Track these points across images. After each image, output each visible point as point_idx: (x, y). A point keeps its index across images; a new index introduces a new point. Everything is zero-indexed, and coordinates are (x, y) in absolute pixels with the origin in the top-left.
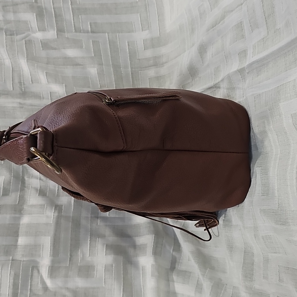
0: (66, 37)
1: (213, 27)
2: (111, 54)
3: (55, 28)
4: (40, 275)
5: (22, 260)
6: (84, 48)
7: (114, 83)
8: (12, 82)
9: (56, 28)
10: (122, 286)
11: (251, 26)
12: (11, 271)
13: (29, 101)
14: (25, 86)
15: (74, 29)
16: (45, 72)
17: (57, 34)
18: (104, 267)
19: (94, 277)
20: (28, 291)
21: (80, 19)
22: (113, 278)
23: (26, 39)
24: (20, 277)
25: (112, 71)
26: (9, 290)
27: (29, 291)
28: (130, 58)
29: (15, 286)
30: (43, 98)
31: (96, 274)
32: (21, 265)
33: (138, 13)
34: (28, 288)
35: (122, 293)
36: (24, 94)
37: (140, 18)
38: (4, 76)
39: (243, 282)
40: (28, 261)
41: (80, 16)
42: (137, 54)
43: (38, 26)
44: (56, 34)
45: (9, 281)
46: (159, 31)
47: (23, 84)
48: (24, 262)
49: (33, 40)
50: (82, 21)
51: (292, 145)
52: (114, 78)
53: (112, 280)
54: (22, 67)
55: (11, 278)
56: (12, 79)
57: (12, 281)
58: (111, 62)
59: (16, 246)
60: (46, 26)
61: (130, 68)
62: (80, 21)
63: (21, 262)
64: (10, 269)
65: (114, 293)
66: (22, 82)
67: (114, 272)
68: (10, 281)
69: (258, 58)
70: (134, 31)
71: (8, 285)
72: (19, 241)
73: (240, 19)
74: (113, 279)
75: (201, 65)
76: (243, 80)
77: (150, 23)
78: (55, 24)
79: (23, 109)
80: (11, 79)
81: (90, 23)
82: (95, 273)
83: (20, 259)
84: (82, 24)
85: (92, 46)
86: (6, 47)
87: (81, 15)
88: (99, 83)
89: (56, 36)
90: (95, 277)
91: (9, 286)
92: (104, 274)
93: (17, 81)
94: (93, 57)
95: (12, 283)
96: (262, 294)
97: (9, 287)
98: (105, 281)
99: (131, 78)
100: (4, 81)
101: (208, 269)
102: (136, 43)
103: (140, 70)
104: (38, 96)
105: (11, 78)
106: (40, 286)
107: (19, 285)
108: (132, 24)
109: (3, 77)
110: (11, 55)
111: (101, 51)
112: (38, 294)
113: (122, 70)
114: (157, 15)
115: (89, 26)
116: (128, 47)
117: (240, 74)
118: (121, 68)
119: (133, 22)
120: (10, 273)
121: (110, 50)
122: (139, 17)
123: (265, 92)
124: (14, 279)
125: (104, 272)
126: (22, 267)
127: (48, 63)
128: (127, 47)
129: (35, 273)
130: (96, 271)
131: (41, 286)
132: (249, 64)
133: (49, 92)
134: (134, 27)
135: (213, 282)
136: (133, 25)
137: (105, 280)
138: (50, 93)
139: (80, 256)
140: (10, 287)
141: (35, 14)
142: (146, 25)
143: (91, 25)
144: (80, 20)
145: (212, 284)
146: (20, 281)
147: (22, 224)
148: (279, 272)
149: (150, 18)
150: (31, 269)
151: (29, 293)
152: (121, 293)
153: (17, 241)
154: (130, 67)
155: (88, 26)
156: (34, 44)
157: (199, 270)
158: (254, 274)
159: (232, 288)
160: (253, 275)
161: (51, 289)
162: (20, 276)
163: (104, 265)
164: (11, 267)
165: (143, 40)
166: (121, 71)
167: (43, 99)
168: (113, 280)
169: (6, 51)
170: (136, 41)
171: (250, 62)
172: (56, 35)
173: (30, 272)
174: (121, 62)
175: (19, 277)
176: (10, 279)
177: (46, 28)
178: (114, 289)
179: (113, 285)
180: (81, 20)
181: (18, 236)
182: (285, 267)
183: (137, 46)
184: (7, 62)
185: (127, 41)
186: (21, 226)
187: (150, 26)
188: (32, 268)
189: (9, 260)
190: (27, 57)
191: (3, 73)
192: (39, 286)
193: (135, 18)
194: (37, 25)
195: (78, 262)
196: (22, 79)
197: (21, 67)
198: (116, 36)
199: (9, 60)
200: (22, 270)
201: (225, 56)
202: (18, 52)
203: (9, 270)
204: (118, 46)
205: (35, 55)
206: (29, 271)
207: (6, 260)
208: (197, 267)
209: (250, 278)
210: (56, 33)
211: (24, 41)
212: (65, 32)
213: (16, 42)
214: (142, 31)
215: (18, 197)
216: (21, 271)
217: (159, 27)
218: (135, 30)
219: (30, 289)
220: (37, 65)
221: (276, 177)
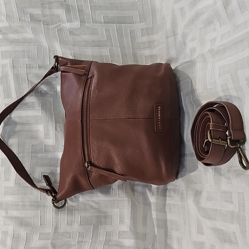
0: (87, 27)
2: (118, 39)
6: (99, 34)
7: (121, 59)
8: (49, 59)
9: (79, 20)
15: (92, 20)
16: (73, 52)
19: (111, 193)
23: (58, 28)
28: (131, 41)
31: (112, 191)
33: (137, 10)
37: (139, 14)
38: (43, 54)
41: (96, 11)
42: (137, 39)
44: (80, 24)
46: (152, 23)
49: (63, 29)
52: (121, 55)
54: (56, 48)
56: (49, 57)
58: (118, 44)
60: (72, 18)
61: (131, 49)
65: (125, 203)
70: (134, 23)
76: (213, 57)
77: (146, 17)
78: (79, 17)
81: (103, 16)
84: (97, 17)
85: (105, 33)
86: (45, 34)
89: (80, 26)
93: (52, 58)
94: (106, 40)
98: (119, 195)
99: (132, 56)
100: (44, 58)
102: (135, 31)
103: (138, 51)
108: (133, 17)
110: (48, 40)
111: (111, 36)
114: (151, 12)
116: (130, 34)
118: (125, 48)
121: (117, 36)
125: (117, 189)
127: (74, 45)
132: (217, 47)
134: (134, 20)
141: (64, 10)
142: (143, 19)
143: (103, 18)
149: (146, 14)
156: (64, 31)
166: (126, 51)
168: (124, 195)
169: (45, 37)
174: (125, 45)
177: (73, 20)
178: (125, 200)
179: (124, 198)
180: (97, 14)
183: (136, 34)
184: (45, 44)
185: (129, 30)
187: (146, 19)
190: (59, 41)
193: (135, 14)
194: (66, 18)
198: (122, 26)
199: (47, 43)
201: (200, 41)
202: (53, 37)
204: (123, 33)
205: (65, 39)
211: (56, 29)
212: (86, 23)
213: (51, 30)
214: (140, 23)
217: (152, 21)
220: (67, 47)
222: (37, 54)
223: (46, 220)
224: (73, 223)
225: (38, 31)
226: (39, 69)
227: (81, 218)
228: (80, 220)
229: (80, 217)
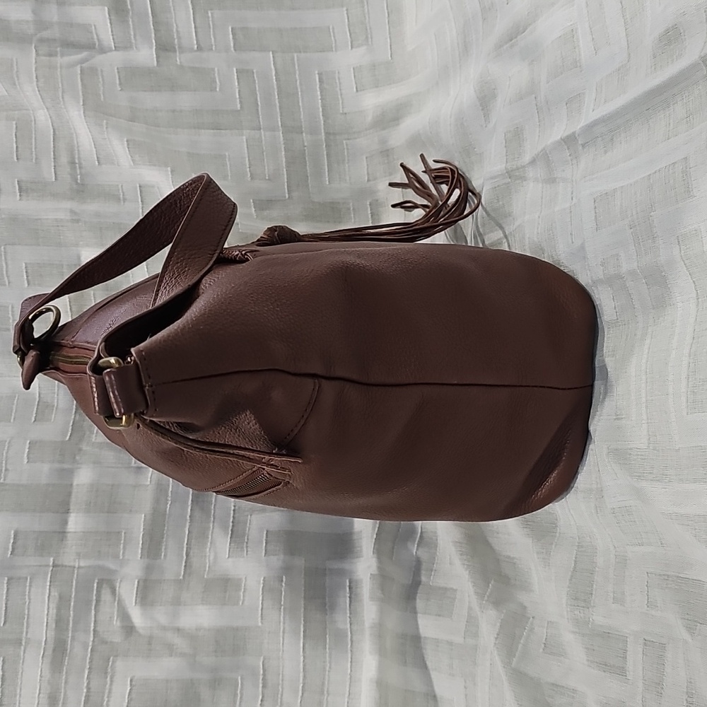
0: (177, 65)
1: (511, 40)
2: (279, 102)
3: (152, 41)
4: (117, 599)
5: (77, 566)
6: (218, 90)
7: (285, 170)
8: (54, 162)
9: (154, 41)
10: (302, 626)
11: (593, 39)
12: (52, 589)
13: (91, 207)
14: (83, 171)
15: (195, 42)
16: (125, 140)
17: (158, 57)
18: (262, 582)
19: (238, 604)
20: (90, 634)
21: (210, 19)
22: (282, 607)
23: (84, 65)
24: (72, 604)
25: (282, 143)
26: (48, 632)
27: (92, 635)
28: (323, 109)
29: (60, 623)
30: (125, 200)
31: (244, 596)
32: (73, 576)
33: (343, 7)
34: (90, 627)
35: (302, 641)
36: (81, 189)
37: (348, 19)
38: (35, 148)
39: (569, 609)
40: (89, 567)
41: (209, 12)
42: (341, 102)
43: (115, 37)
44: (155, 56)
45: (46, 612)
46: (389, 47)
47: (78, 167)
48: (81, 571)
49: (99, 69)
50: (213, 25)
51: (680, 305)
52: (286, 158)
53: (280, 611)
54: (74, 128)
55: (51, 606)
56: (54, 155)
57: (53, 612)
58: (279, 120)
59: (62, 534)
60: (132, 37)
61: (323, 134)
62: (209, 24)
63: (74, 571)
64: (50, 586)
65: (283, 641)
66: (77, 161)
67: (283, 593)
68: (48, 612)
69: (604, 113)
70: (334, 49)
71: (46, 620)
72: (69, 523)
73: (569, 24)
74: (282, 610)
75: (482, 126)
76: (575, 161)
77: (370, 28)
78: (153, 31)
79: (80, 224)
80: (52, 156)
81: (232, 29)
82: (242, 594)
83: (72, 564)
84: (214, 31)
85: (237, 84)
86: (37, 81)
87: (211, 10)
88: (248, 169)
89: (155, 62)
90: (241, 603)
91: (47, 623)
92: (261, 598)
93: (64, 159)
94: (238, 111)
95: (54, 616)
96: (610, 635)
97: (47, 625)
98: (264, 613)
99: (325, 156)
100: (36, 159)
101: (492, 582)
102: (337, 74)
103: (345, 140)
104: (112, 195)
105: (52, 153)
106: (117, 623)
107: (68, 621)
108: (329, 31)
109: (34, 150)
110: (49, 100)
111: (256, 95)
112: (111, 642)
113: (305, 139)
114: (386, 11)
115: (231, 36)
116: (320, 85)
117: (568, 149)
118: (302, 133)
119: (331, 27)
120: (49, 595)
121: (278, 91)
122: (346, 15)
123: (622, 187)
124: (59, 609)
125: (261, 593)
126: (76, 580)
127: (132, 120)
128: (318, 86)
129: (106, 595)
130: (243, 590)
131: (119, 624)
132: (586, 126)
133: (138, 186)
134: (333, 38)
135: (504, 611)
136: (332, 34)
137: (264, 611)
138: (140, 187)
139: (209, 556)
140: (49, 624)
141: (106, 8)
142: (360, 34)
143: (234, 34)
144: (209, 21)
145: (503, 615)
146: (71, 613)
147: (77, 485)
148: (647, 586)
149: (369, 17)
150: (95, 585)
151: (92, 639)
152: (300, 640)
153: (65, 522)
154: (323, 131)
155: (229, 35)
156: (102, 76)
157: (470, 585)
158: (594, 593)
159: (546, 625)
160: (592, 594)
161: (141, 631)
162: (73, 600)
163: (262, 579)
164: (51, 582)
165: (354, 69)
166: (303, 141)
167: (124, 202)
168: (282, 614)
169: (38, 92)
170: (339, 73)
171: (588, 122)
172: (155, 59)
173: (95, 592)
174: (303, 120)
175: (70, 604)
176: (48, 609)
177: (133, 41)
178: (284, 632)
179: (282, 624)
180: (213, 22)
181: (67, 511)
182: (660, 575)
183: (340, 83)
184: (42, 117)
185: (317, 72)
186: (75, 490)
187: (369, 36)
188: (98, 583)
189: (48, 566)
190: (83, 105)
191: (34, 140)
192: (115, 623)
193: (336, 19)
194: (113, 35)
195: (205, 571)
196: (77, 156)
197: (72, 127)
198: (293, 59)
199: (46, 110)
200: (76, 587)
201: (536, 105)
202: (63, 92)
203: (48, 587)
204: (296, 81)
205: (104, 99)
206: (93, 591)
207: (40, 566)
208: (467, 576)
209: (585, 601)
210: (154, 53)
211: (78, 69)
212: (175, 51)
213: (59, 70)
214: (352, 48)
215: (71, 424)
216: (73, 590)
217: (390, 40)
218: (336, 46)
219: (94, 630)
220: (107, 123)
221: (644, 377)
222: (15, 146)
223: (21, 689)
224: (106, 699)
225: (17, 72)
226: (20, 195)
227: (133, 683)
228: (128, 691)
229: (131, 681)
